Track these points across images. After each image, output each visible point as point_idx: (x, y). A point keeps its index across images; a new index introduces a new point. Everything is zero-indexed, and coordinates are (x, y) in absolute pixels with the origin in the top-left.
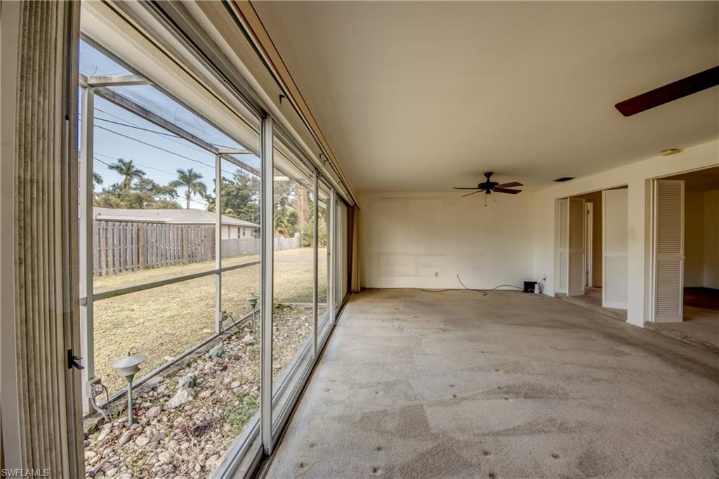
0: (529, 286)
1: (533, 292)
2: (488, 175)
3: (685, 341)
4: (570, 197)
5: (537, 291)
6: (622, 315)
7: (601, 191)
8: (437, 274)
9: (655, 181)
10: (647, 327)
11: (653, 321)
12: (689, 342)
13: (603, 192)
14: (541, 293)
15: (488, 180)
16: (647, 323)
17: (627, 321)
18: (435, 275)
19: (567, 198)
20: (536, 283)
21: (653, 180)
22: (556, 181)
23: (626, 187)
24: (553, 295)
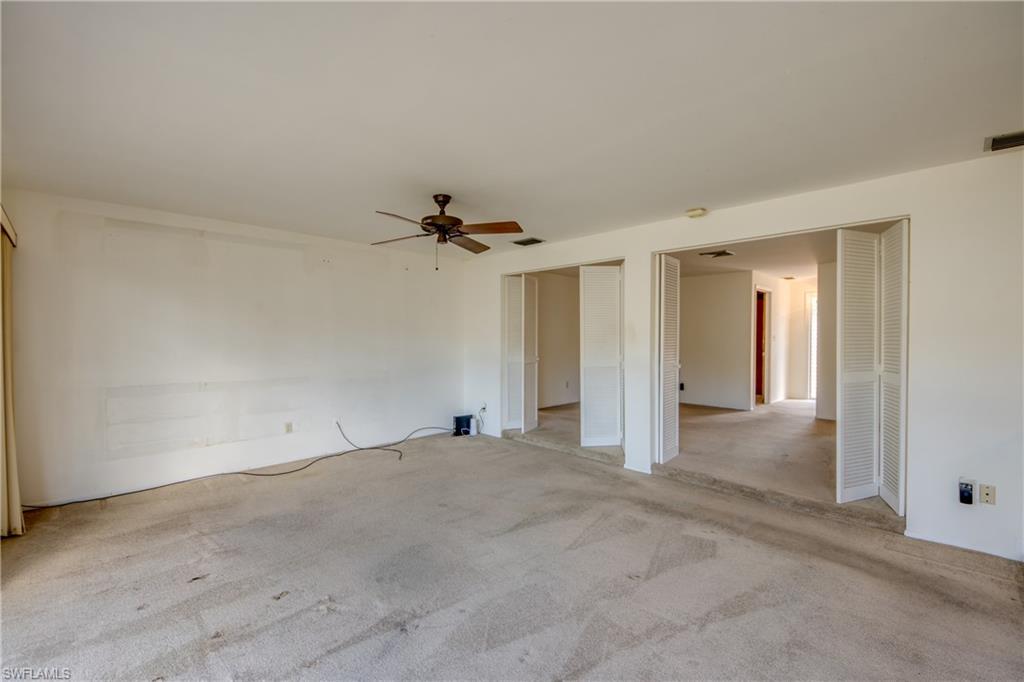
0: (462, 425)
1: (467, 433)
2: (443, 200)
3: (714, 487)
4: (525, 274)
5: (473, 431)
6: (615, 456)
7: (578, 268)
8: (289, 428)
9: (663, 256)
10: (656, 472)
11: (661, 462)
12: (719, 489)
13: (581, 268)
14: (479, 433)
15: (442, 212)
16: (655, 466)
17: (625, 466)
18: (285, 430)
19: (520, 275)
20: (471, 417)
21: (660, 255)
22: (516, 243)
23: (619, 263)
24: (499, 436)
